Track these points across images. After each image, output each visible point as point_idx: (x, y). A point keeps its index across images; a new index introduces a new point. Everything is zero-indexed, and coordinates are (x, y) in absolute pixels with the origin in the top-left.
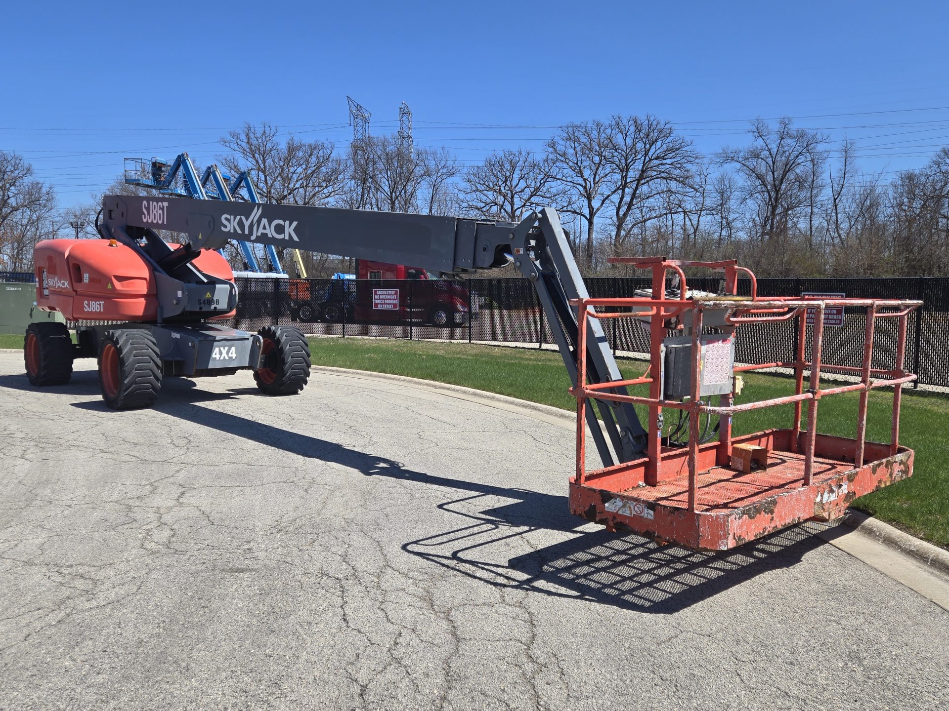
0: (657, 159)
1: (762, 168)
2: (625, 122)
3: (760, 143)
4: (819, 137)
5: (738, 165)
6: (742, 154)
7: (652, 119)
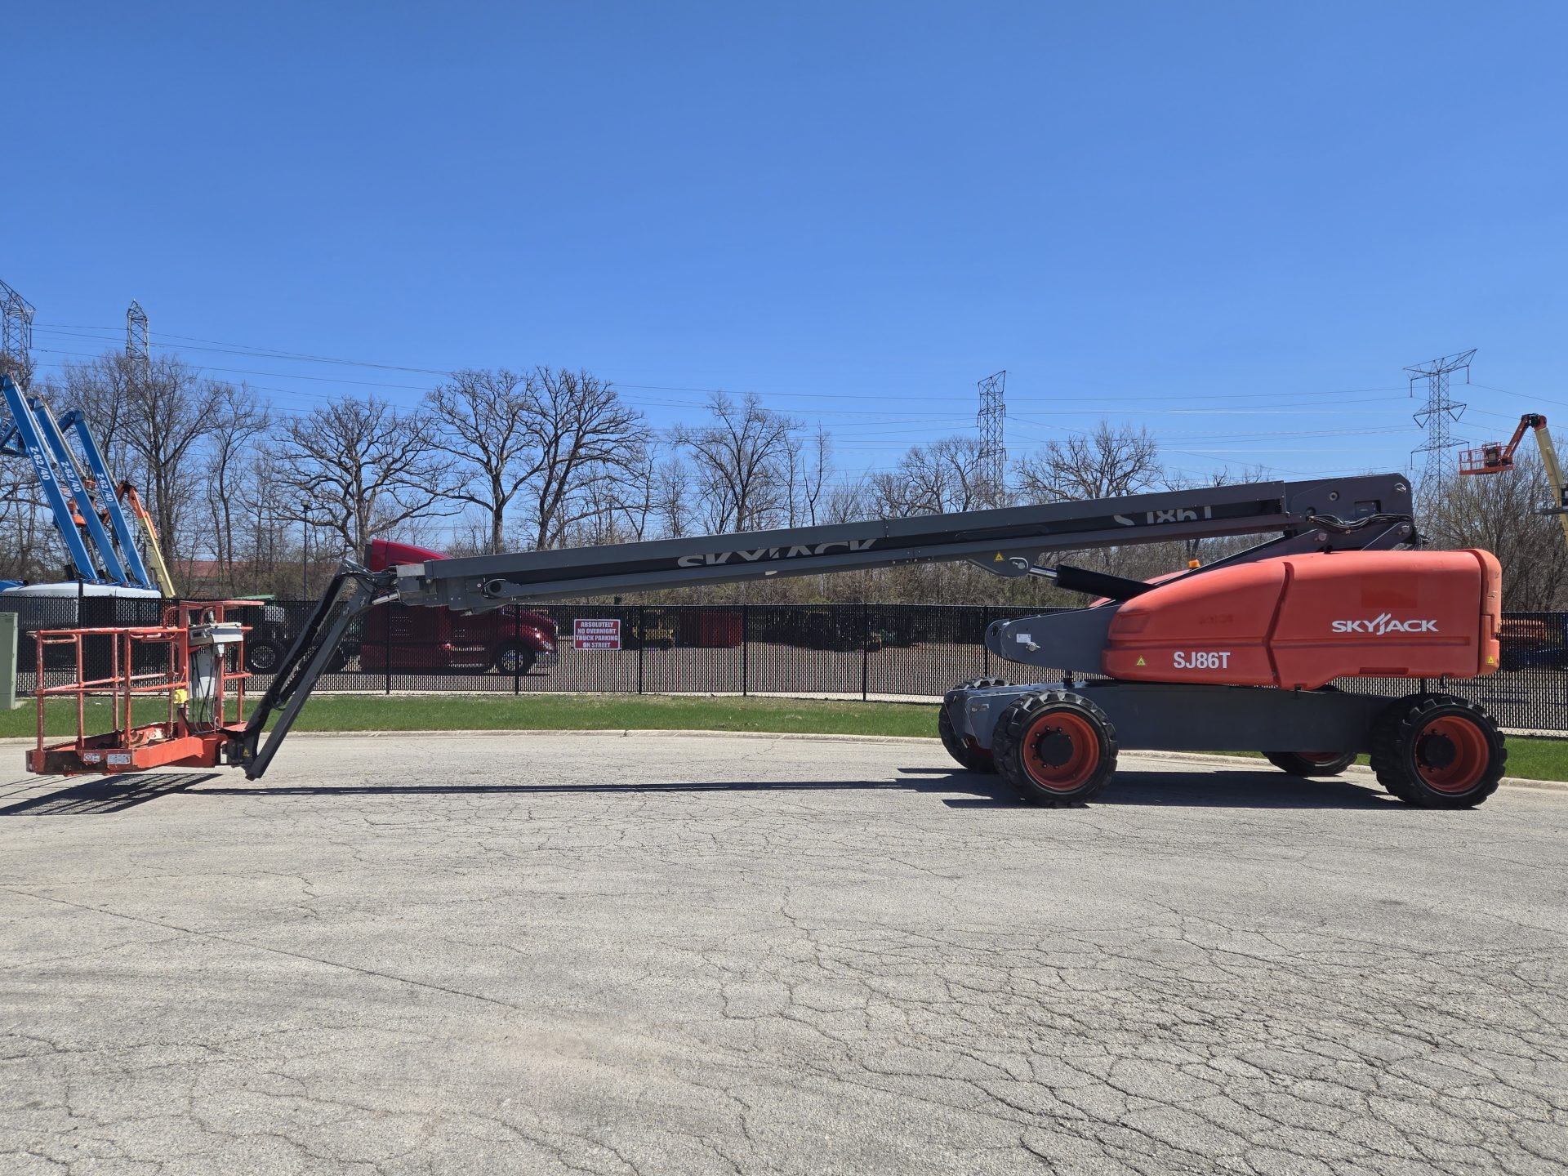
0: (595, 431)
1: (725, 456)
2: (553, 377)
3: (722, 423)
4: (793, 423)
5: (694, 450)
6: (700, 436)
7: (587, 377)
